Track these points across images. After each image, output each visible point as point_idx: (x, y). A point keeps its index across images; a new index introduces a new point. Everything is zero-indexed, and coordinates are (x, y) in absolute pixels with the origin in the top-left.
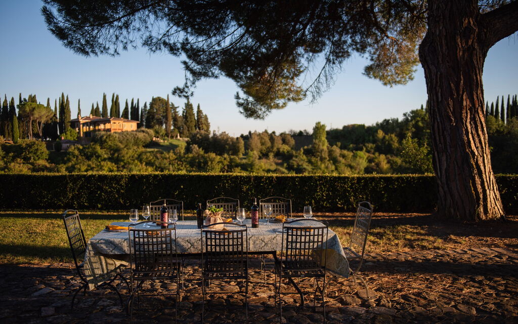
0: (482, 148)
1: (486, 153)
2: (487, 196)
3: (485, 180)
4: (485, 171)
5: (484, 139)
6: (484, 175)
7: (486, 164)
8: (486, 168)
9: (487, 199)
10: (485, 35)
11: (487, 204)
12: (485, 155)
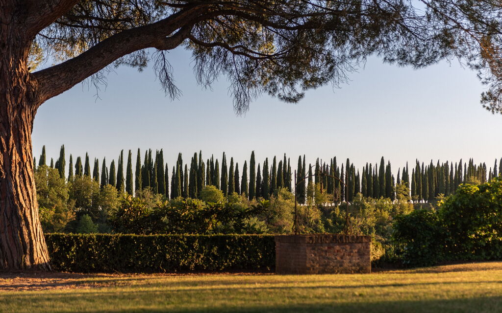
0: (30, 201)
1: (33, 206)
2: (33, 246)
3: (32, 231)
4: (32, 223)
5: (32, 192)
6: (31, 226)
7: (33, 217)
8: (33, 220)
9: (33, 249)
10: (34, 94)
11: (33, 253)
12: (32, 208)
